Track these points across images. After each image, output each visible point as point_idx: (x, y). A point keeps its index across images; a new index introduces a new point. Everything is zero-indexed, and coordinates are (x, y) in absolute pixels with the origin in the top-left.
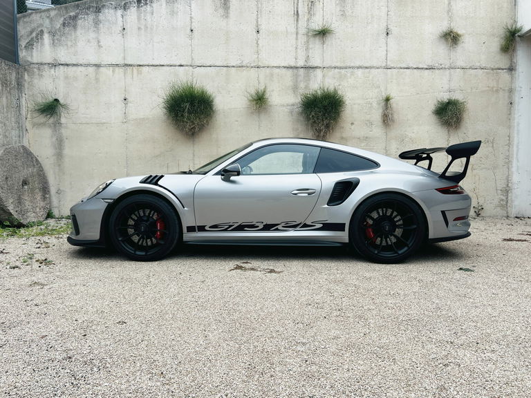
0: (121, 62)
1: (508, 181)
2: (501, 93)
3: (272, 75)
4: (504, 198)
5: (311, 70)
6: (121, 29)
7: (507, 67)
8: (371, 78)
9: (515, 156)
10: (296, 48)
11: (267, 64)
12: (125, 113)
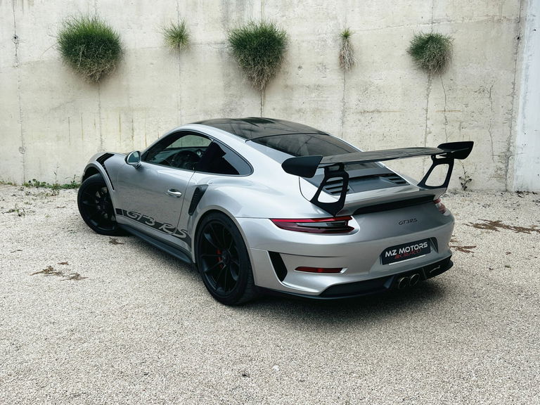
1: (509, 144)
2: (505, 24)
4: (503, 166)
9: (520, 110)
12: (16, 55)
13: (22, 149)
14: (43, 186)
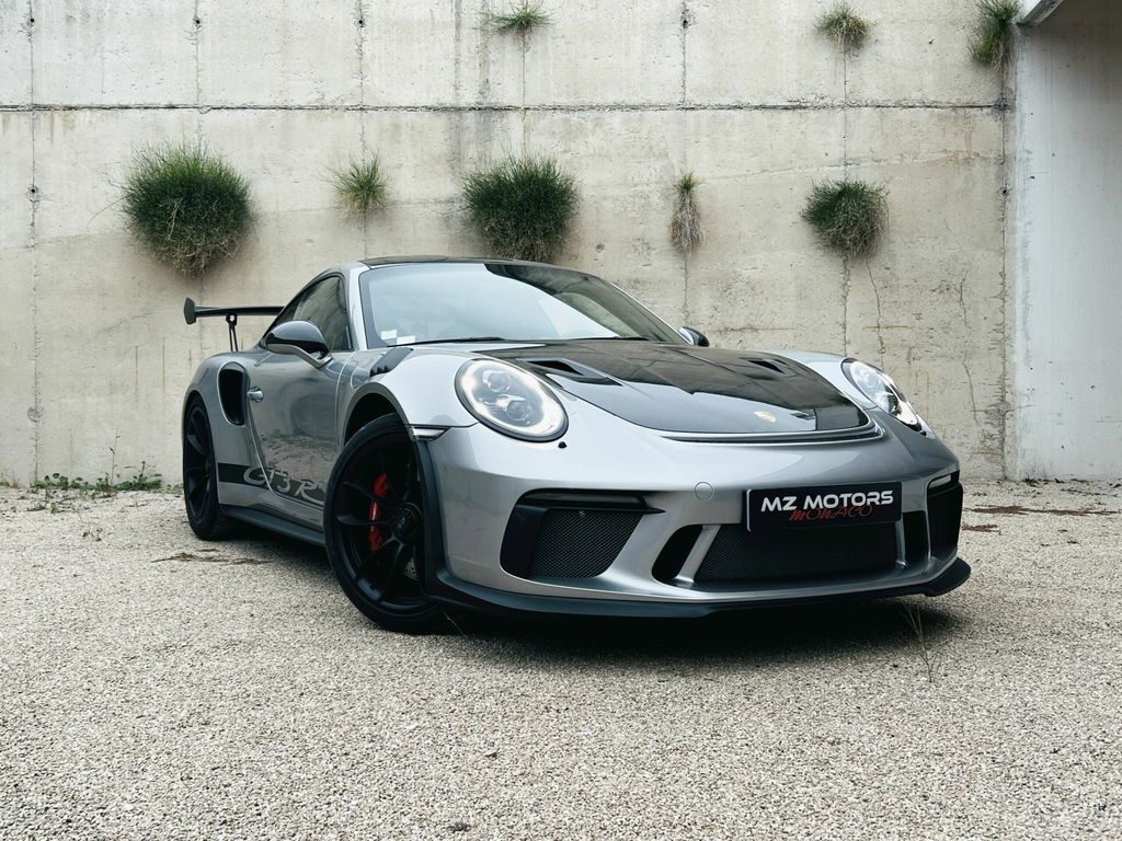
0: (23, 99)
1: (1003, 389)
2: (978, 166)
3: (397, 127)
4: (995, 431)
5: (495, 116)
6: (24, 21)
7: (991, 100)
8: (644, 132)
9: (1019, 323)
10: (457, 62)
11: (383, 100)
12: (33, 224)
13: (34, 413)
14: (76, 486)
